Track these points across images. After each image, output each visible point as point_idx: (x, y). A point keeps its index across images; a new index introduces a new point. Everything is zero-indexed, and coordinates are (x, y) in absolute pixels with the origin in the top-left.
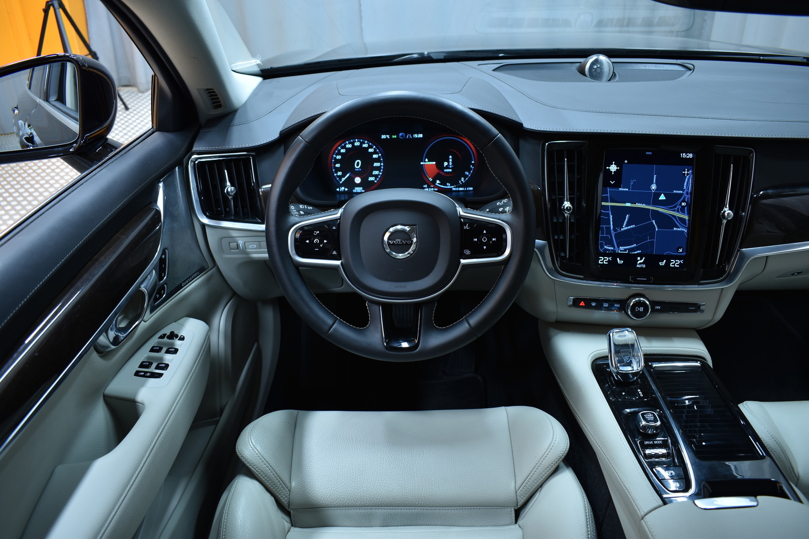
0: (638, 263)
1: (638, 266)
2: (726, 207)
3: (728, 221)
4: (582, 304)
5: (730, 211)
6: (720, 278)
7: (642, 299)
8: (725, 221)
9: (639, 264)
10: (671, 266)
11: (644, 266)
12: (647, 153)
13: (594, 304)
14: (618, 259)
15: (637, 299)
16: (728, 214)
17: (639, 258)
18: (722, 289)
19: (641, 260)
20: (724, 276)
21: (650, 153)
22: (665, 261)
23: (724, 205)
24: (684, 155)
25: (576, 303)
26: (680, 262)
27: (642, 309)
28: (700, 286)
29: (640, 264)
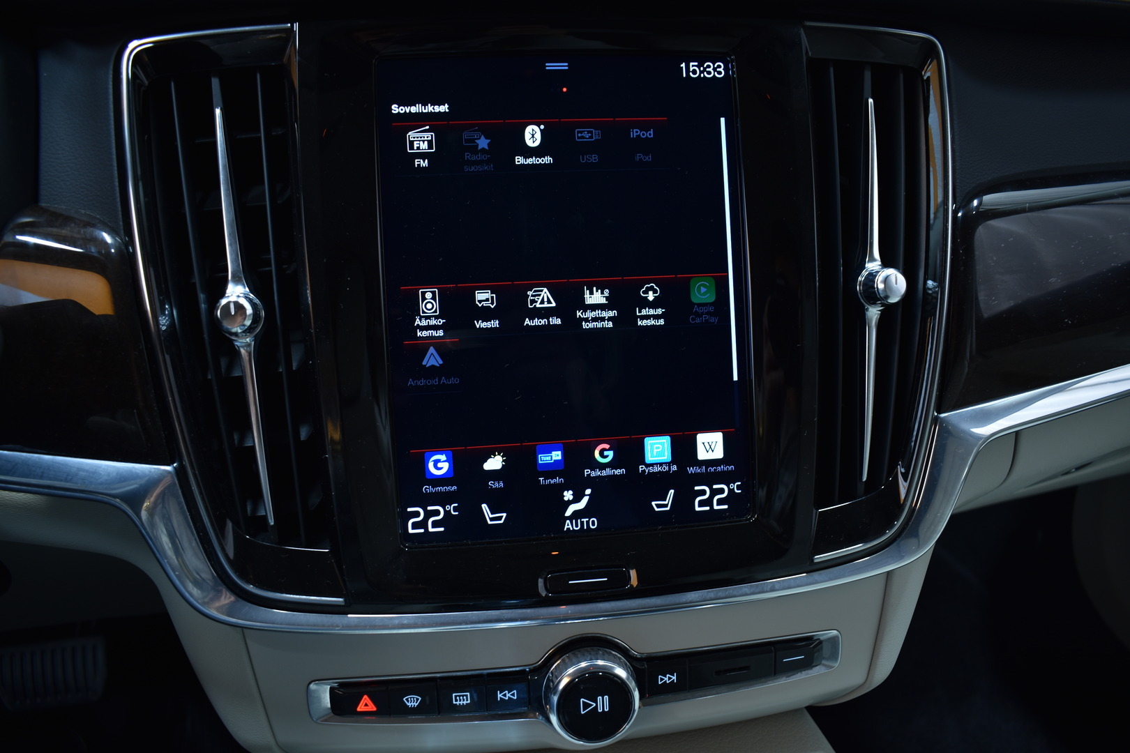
0: (568, 513)
1: (568, 525)
2: (872, 259)
3: (889, 312)
4: (365, 704)
5: (891, 271)
6: (884, 533)
7: (600, 662)
8: (874, 313)
9: (570, 518)
10: (697, 509)
11: (593, 523)
12: (550, 66)
13: (412, 701)
14: (484, 506)
15: (583, 664)
16: (886, 280)
17: (568, 495)
18: (888, 573)
19: (577, 499)
20: (898, 524)
21: (563, 66)
22: (672, 491)
23: (862, 253)
24: (692, 69)
25: (344, 702)
26: (731, 491)
27: (603, 703)
28: (816, 575)
29: (577, 515)
